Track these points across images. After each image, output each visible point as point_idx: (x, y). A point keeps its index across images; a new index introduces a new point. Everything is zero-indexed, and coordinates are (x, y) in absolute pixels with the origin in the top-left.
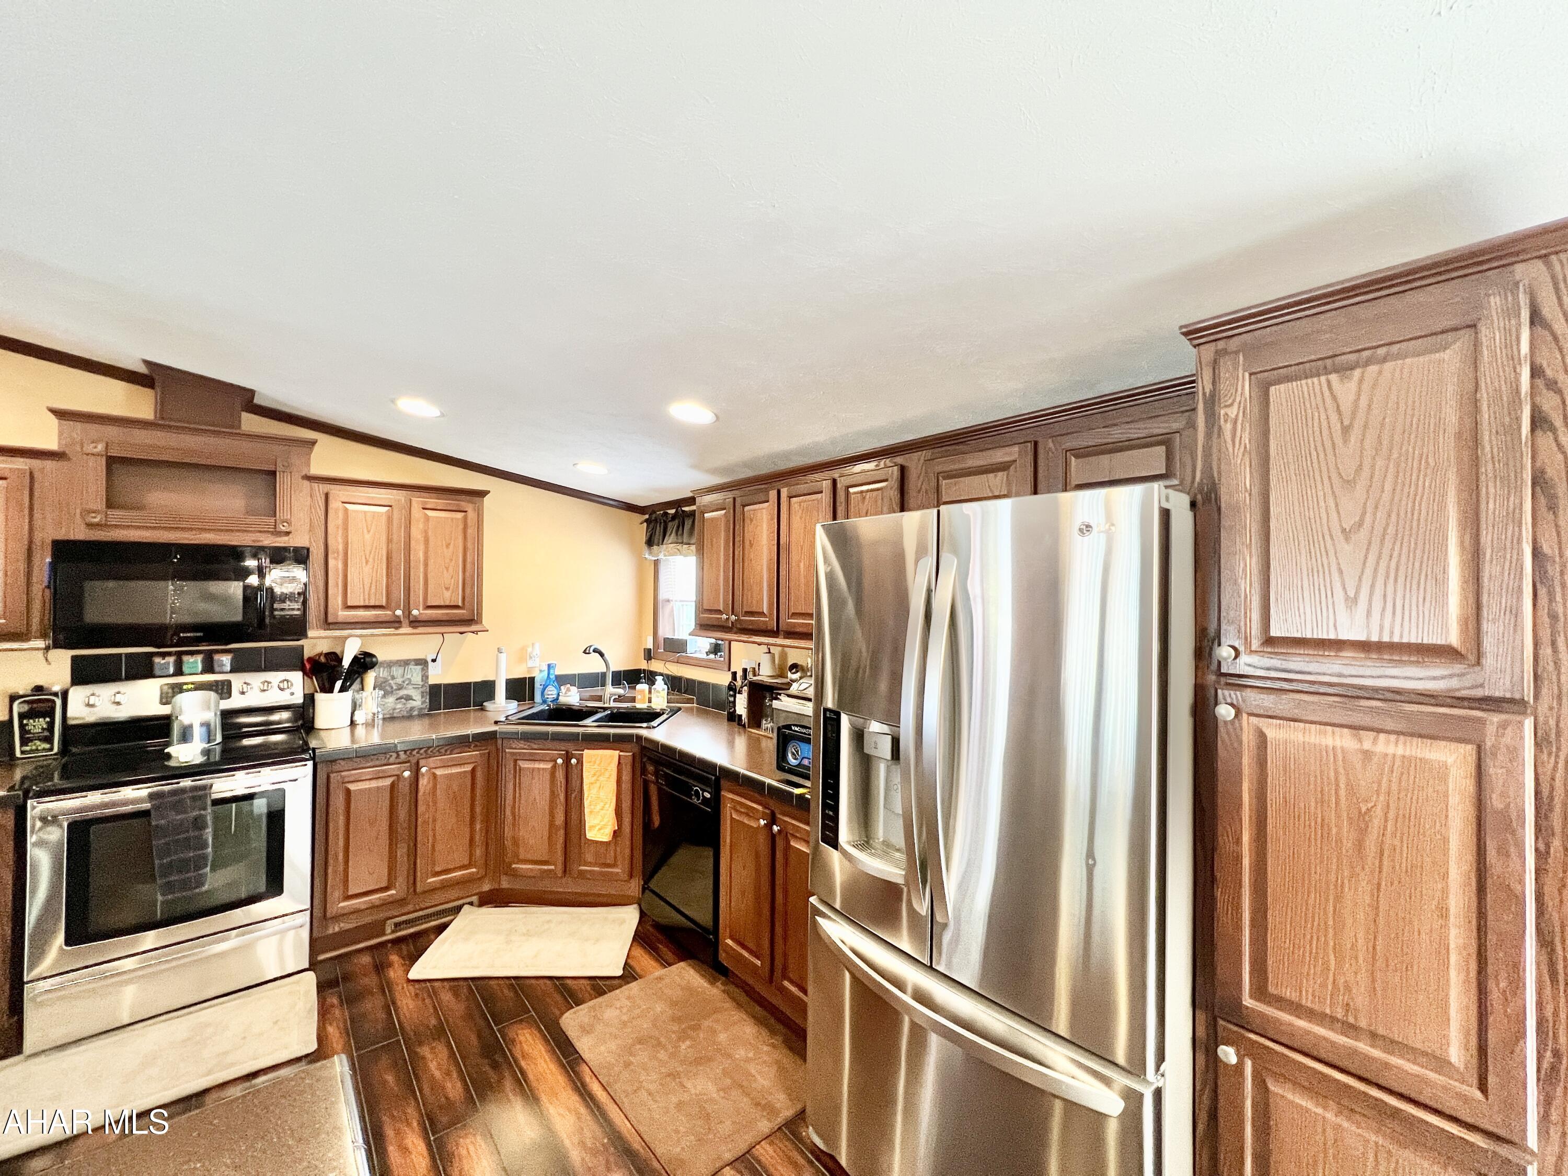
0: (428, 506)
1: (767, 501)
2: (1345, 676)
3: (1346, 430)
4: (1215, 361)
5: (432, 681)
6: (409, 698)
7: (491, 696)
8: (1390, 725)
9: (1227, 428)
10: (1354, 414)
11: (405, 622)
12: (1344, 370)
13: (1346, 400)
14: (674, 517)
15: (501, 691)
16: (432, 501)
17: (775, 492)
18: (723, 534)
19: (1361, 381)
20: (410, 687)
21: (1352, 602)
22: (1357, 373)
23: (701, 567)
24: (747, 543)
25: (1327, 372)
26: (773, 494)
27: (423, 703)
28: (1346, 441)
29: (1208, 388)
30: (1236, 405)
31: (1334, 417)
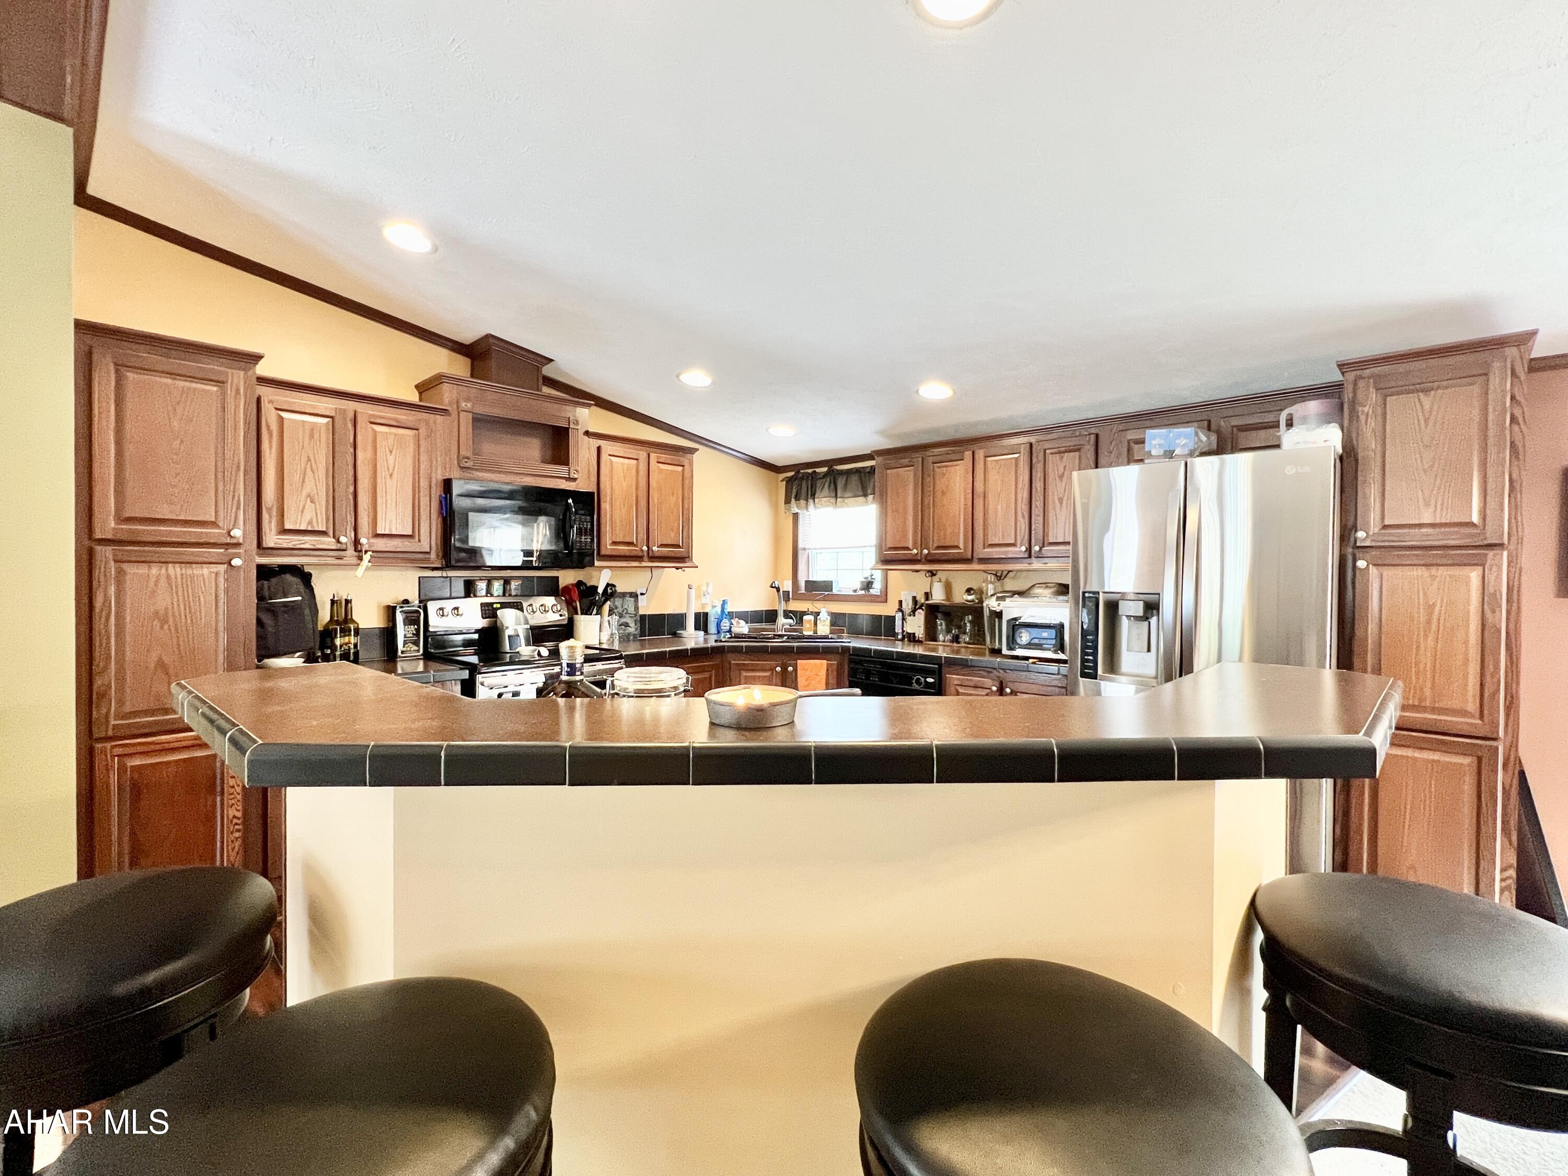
0: (661, 461)
1: (963, 460)
2: (1424, 541)
3: (1426, 420)
4: (1356, 380)
5: (641, 612)
6: (627, 625)
7: (683, 626)
8: (1445, 561)
9: (1363, 418)
10: (1430, 412)
11: (646, 558)
12: (1426, 391)
13: (1427, 407)
14: (826, 475)
15: (690, 622)
16: (664, 457)
17: (970, 453)
18: (911, 487)
19: (1434, 397)
20: (627, 615)
21: (1427, 504)
22: (1432, 392)
23: (884, 513)
24: (939, 494)
25: (1418, 391)
26: (968, 454)
27: (636, 629)
28: (1426, 427)
29: (1351, 395)
30: (1368, 406)
31: (1420, 414)
